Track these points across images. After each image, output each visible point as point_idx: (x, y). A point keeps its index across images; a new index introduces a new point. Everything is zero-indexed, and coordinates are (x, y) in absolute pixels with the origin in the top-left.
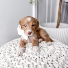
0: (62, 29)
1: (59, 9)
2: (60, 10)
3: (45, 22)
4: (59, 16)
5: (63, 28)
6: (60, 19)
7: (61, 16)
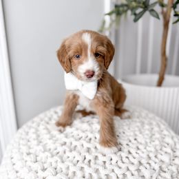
3: (134, 72)
5: (170, 86)
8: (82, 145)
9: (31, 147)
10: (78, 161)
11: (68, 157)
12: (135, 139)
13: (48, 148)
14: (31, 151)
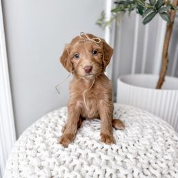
0: (170, 91)
1: (164, 46)
2: (167, 49)
3: (130, 73)
4: (165, 62)
6: (167, 68)
7: (168, 61)
8: (100, 157)
9: (42, 158)
10: (99, 175)
11: (87, 172)
12: (151, 148)
13: (62, 160)
14: (43, 164)
